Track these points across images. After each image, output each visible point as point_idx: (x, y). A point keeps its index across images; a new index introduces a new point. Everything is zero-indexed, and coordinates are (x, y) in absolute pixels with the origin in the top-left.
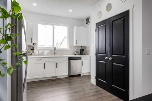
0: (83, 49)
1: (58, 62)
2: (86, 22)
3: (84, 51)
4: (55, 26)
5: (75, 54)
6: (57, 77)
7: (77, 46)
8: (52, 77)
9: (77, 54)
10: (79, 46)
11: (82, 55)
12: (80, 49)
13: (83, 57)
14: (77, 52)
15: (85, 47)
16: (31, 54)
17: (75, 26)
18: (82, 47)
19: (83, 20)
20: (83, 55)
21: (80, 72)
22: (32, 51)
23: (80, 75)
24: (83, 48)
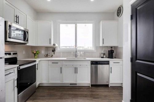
0: (113, 51)
1: (77, 66)
2: (117, 14)
3: (113, 52)
4: (77, 24)
5: (102, 56)
6: (76, 84)
7: (105, 47)
8: (71, 84)
9: (104, 56)
10: (107, 46)
11: (111, 58)
12: (109, 51)
13: (111, 61)
14: (104, 54)
15: (116, 47)
16: (52, 56)
17: (101, 21)
18: (112, 47)
19: (114, 13)
20: (113, 58)
21: (107, 82)
22: (53, 52)
23: (107, 86)
24: (113, 49)
